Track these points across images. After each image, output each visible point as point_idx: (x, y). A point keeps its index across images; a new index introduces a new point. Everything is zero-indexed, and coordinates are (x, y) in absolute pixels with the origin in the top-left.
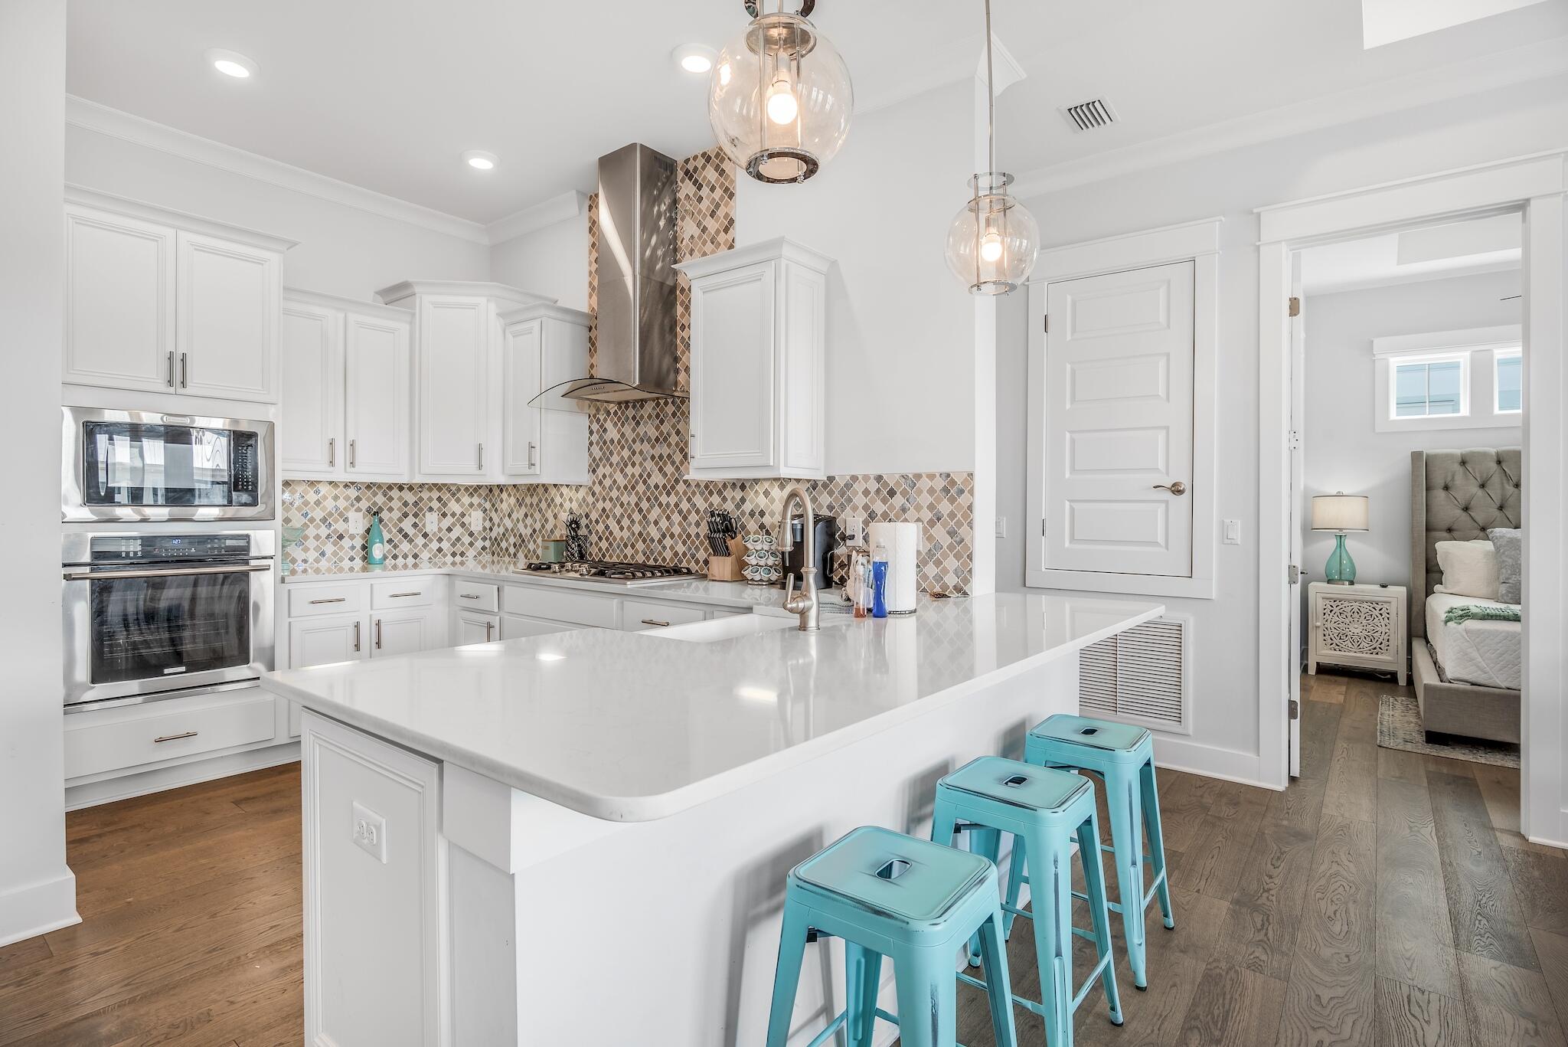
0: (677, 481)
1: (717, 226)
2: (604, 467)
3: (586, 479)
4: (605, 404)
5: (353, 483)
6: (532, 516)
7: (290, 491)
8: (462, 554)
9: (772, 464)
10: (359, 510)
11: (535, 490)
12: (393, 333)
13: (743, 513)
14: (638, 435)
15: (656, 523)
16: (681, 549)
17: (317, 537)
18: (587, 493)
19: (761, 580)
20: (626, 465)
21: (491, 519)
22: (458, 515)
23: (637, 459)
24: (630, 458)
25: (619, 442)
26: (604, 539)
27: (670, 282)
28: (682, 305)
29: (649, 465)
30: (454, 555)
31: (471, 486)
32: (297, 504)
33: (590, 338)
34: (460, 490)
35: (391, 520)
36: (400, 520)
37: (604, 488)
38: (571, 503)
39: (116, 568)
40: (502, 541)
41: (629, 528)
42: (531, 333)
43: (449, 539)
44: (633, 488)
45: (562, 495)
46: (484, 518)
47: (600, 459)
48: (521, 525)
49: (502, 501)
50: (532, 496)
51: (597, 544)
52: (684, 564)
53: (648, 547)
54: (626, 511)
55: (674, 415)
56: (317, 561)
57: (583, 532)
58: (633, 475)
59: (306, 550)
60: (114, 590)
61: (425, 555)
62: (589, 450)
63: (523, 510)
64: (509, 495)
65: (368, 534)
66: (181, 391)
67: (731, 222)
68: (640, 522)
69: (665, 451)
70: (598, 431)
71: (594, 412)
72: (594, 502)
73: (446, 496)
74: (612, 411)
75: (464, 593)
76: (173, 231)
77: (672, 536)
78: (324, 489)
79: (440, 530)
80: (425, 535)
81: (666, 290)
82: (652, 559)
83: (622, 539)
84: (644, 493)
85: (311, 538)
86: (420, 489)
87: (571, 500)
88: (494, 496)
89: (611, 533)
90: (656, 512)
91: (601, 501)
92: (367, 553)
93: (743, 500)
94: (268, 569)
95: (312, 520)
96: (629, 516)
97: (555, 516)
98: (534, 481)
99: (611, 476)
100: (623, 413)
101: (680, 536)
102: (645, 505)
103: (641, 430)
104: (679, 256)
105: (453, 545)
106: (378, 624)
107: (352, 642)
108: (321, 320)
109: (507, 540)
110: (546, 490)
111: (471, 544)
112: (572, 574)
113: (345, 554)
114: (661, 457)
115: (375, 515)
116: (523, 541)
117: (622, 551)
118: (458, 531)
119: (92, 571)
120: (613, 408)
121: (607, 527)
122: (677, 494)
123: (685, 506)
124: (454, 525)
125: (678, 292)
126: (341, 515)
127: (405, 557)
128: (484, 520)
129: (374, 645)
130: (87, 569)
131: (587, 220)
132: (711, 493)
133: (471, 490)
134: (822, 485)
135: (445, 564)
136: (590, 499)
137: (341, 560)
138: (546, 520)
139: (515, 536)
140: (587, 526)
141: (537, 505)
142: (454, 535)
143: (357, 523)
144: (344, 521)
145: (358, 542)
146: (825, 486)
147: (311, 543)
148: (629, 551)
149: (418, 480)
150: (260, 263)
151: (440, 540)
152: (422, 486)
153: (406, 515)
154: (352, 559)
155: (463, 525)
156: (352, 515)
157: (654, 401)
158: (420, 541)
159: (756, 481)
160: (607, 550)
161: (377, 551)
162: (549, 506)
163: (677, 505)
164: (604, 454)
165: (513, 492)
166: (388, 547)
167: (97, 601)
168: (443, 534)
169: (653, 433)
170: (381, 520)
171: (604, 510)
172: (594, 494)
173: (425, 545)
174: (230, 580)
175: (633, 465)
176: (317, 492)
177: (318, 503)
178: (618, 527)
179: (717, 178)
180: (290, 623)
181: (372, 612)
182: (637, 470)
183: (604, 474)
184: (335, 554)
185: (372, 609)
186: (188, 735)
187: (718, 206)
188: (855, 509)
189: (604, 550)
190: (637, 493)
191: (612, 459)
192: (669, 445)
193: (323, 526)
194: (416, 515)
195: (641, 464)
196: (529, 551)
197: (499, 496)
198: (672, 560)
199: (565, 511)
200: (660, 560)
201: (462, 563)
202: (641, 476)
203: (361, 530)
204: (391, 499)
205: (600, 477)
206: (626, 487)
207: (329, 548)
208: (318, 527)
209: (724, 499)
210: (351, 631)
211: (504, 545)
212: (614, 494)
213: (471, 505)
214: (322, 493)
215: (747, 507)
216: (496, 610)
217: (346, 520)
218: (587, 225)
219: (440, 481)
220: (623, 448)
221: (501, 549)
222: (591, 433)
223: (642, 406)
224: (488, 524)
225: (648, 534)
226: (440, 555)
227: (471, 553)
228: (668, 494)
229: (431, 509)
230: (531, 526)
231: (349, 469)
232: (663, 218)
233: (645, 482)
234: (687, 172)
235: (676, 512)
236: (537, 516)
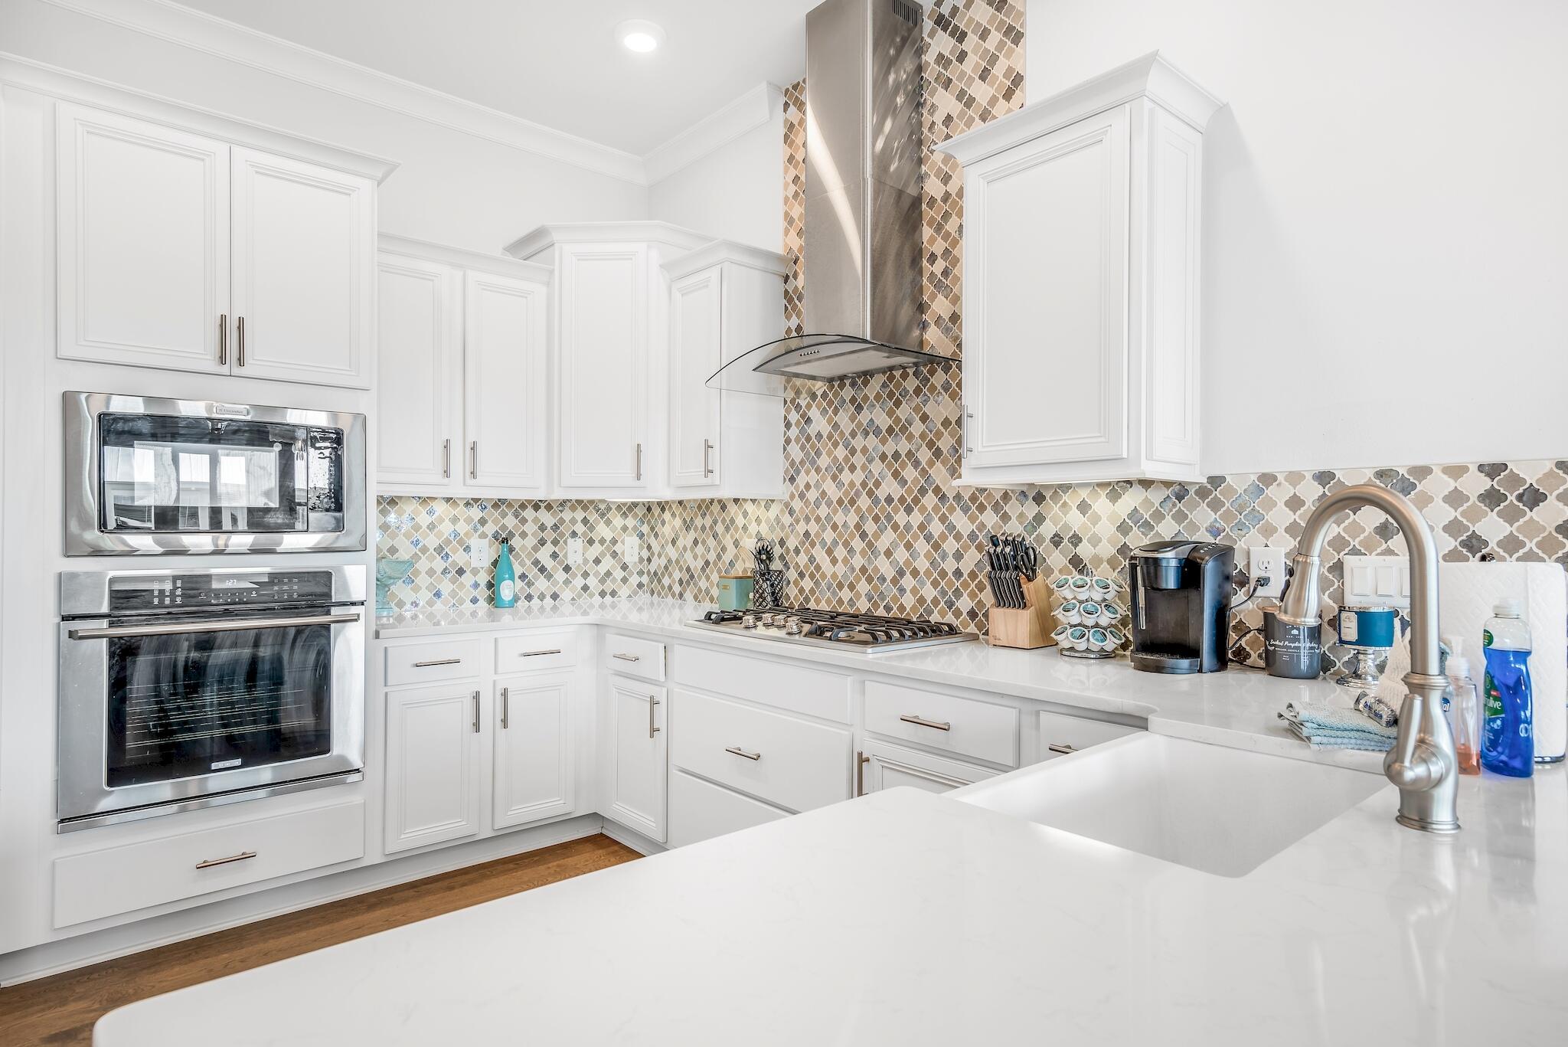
0: (923, 491)
1: (992, 91)
2: (808, 472)
3: (781, 490)
4: (809, 383)
5: (476, 500)
6: (704, 542)
7: (396, 512)
8: (613, 594)
9: (1125, 455)
10: (483, 536)
11: (707, 508)
12: (526, 297)
13: (1040, 539)
14: (860, 424)
15: (888, 553)
16: (929, 593)
17: (431, 572)
18: (782, 511)
19: (1088, 650)
20: (841, 471)
21: (649, 547)
22: (608, 542)
23: (859, 460)
24: (846, 459)
25: (830, 436)
26: (807, 576)
27: (912, 191)
28: (930, 224)
29: (877, 467)
30: (603, 594)
31: (624, 504)
32: (405, 528)
33: (786, 292)
34: (611, 509)
35: (524, 547)
36: (536, 549)
37: (807, 503)
38: (759, 525)
39: (145, 620)
40: (663, 576)
41: (845, 561)
42: (707, 286)
43: (597, 574)
44: (852, 502)
45: (745, 514)
46: (640, 545)
47: (802, 462)
48: (688, 556)
49: (663, 523)
50: (704, 515)
51: (796, 583)
52: (935, 618)
53: (875, 588)
54: (840, 535)
55: (918, 391)
56: (430, 603)
57: (777, 565)
58: (852, 484)
59: (417, 589)
60: (141, 651)
61: (566, 595)
62: (785, 449)
63: (692, 535)
64: (673, 515)
65: (495, 568)
66: (237, 371)
67: (1018, 80)
68: (863, 553)
69: (904, 447)
70: (798, 423)
71: (793, 395)
72: (792, 524)
73: (593, 517)
74: (819, 393)
75: (618, 653)
76: (226, 146)
77: (915, 573)
78: (440, 508)
79: (586, 561)
80: (567, 569)
81: (906, 203)
82: (882, 607)
83: (834, 576)
84: (870, 510)
85: (423, 573)
86: (560, 508)
87: (758, 520)
88: (653, 514)
89: (818, 568)
90: (887, 538)
91: (802, 523)
92: (493, 593)
93: (1039, 519)
94: (356, 620)
95: (424, 550)
96: (846, 544)
97: (736, 544)
98: (708, 495)
99: (817, 485)
100: (836, 395)
101: (928, 573)
102: (870, 527)
103: (864, 417)
104: (925, 150)
105: (602, 581)
106: (505, 694)
107: (470, 719)
108: (433, 280)
109: (670, 576)
110: (724, 508)
111: (625, 580)
112: (773, 632)
113: (468, 592)
114: (896, 456)
115: (503, 542)
116: (692, 577)
117: (834, 593)
118: (607, 563)
119: (111, 625)
120: (820, 387)
121: (812, 559)
122: (923, 509)
123: (936, 528)
124: (603, 554)
125: (924, 206)
126: (461, 542)
127: (542, 597)
128: (641, 547)
129: (499, 724)
130: (105, 623)
131: (782, 125)
132: (982, 508)
133: (625, 509)
134: (1197, 493)
135: (592, 606)
136: (787, 520)
137: (461, 602)
138: (724, 549)
139: (681, 570)
140: (782, 557)
141: (711, 528)
142: (602, 568)
143: (483, 552)
144: (465, 550)
145: (483, 578)
146: (1203, 493)
147: (423, 580)
148: (846, 594)
149: (558, 495)
150: (346, 194)
151: (586, 575)
152: (563, 503)
153: (542, 542)
154: (474, 601)
155: (614, 555)
156: (474, 542)
157: (884, 373)
158: (560, 576)
159: (1066, 488)
160: (812, 591)
161: (506, 591)
162: (727, 529)
163: (922, 527)
164: (807, 454)
165: (678, 510)
166: (519, 584)
167: (117, 668)
168: (590, 567)
169: (883, 421)
170: (511, 550)
171: (807, 534)
172: (791, 512)
173: (567, 582)
174: (304, 636)
175: (853, 468)
176: (431, 512)
177: (432, 527)
178: (829, 560)
179: (993, 17)
180: (386, 694)
181: (496, 677)
182: (858, 477)
183: (808, 483)
184: (453, 594)
185: (495, 673)
186: (245, 857)
187: (993, 59)
188: (1269, 531)
189: (807, 591)
190: (858, 510)
191: (819, 462)
192: (910, 438)
193: (439, 558)
194: (555, 542)
195: (864, 468)
196: (700, 590)
197: (659, 515)
198: (913, 608)
199: (750, 537)
200: (895, 609)
201: (613, 606)
202: (864, 484)
203: (487, 563)
204: (524, 521)
205: (802, 487)
206: (840, 502)
207: (446, 587)
208: (431, 559)
209: (1006, 518)
210: (469, 705)
211: (666, 581)
212: (823, 511)
213: (625, 529)
214: (437, 514)
215: (1048, 529)
216: (662, 678)
217: (467, 549)
218: (782, 131)
219: (585, 496)
220: (836, 445)
221: (663, 587)
222: (788, 425)
223: (866, 383)
224: (645, 554)
225: (876, 569)
226: (585, 595)
227: (624, 591)
228: (909, 510)
229: (574, 534)
230: (703, 556)
231: (470, 481)
232: (902, 92)
233: (870, 493)
234: (938, 22)
235: (922, 537)
236: (711, 542)
